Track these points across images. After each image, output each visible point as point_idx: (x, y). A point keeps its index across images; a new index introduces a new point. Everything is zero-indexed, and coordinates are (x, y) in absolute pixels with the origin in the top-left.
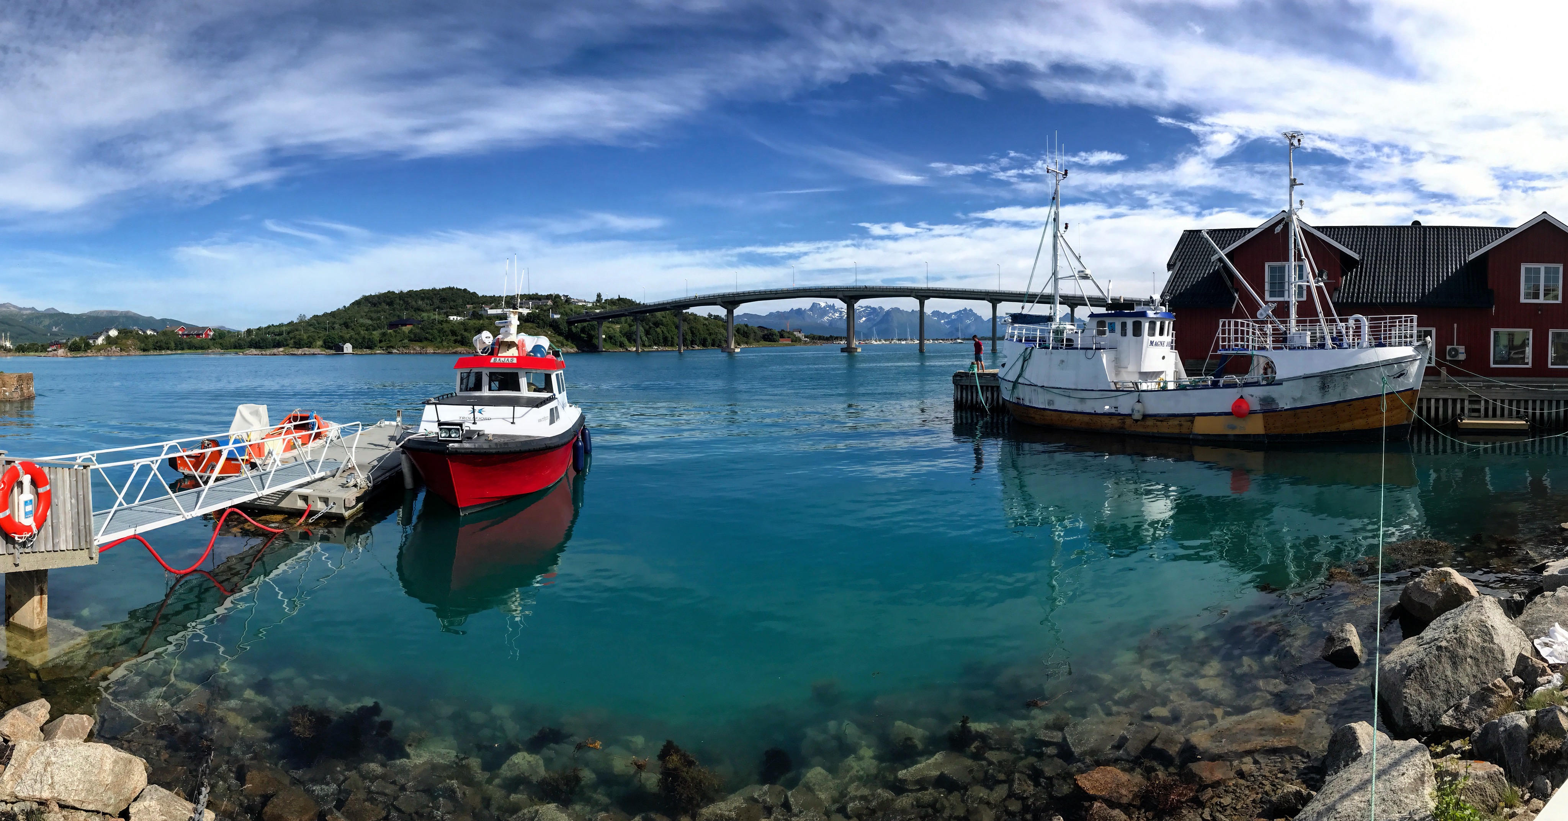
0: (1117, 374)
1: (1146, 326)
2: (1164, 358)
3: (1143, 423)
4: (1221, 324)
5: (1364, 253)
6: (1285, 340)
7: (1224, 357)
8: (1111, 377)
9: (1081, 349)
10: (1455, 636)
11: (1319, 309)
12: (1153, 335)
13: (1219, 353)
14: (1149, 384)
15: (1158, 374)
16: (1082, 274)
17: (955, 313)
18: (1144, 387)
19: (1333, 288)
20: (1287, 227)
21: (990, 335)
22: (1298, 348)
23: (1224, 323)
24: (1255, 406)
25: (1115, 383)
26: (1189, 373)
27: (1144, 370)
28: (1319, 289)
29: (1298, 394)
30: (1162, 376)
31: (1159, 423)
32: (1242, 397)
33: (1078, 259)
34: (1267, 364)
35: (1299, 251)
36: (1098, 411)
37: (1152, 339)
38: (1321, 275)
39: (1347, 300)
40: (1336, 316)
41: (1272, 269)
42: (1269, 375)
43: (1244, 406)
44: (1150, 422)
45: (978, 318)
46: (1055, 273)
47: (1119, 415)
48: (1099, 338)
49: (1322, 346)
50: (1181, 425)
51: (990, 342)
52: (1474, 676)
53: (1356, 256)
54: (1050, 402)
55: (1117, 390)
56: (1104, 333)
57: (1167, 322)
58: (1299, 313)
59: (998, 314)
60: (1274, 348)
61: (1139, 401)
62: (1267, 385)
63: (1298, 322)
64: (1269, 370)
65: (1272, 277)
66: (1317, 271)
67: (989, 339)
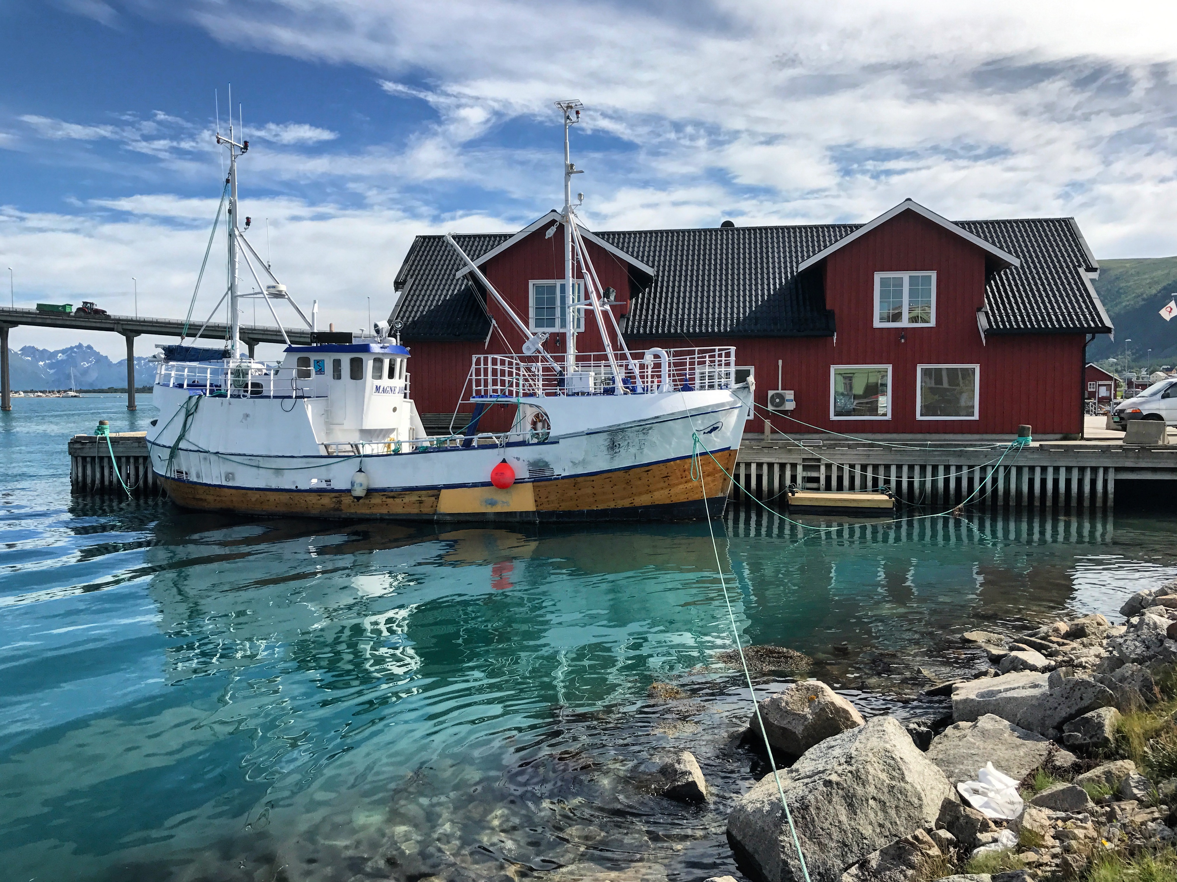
0: (329, 432)
1: (369, 365)
2: (395, 410)
3: (367, 501)
4: (474, 360)
5: (658, 267)
6: (561, 382)
7: (480, 407)
8: (319, 437)
9: (275, 397)
10: (849, 768)
11: (606, 340)
12: (380, 377)
13: (472, 400)
14: (374, 446)
15: (387, 432)
16: (273, 291)
17: (63, 352)
18: (367, 450)
19: (621, 314)
20: (561, 229)
21: (125, 385)
22: (578, 394)
23: (478, 360)
24: (522, 472)
25: (326, 447)
26: (430, 431)
27: (367, 426)
28: (605, 314)
29: (579, 456)
30: (393, 436)
31: (390, 501)
32: (504, 461)
33: (267, 269)
34: (537, 416)
35: (578, 262)
36: (301, 487)
37: (378, 382)
38: (607, 295)
39: (638, 331)
40: (626, 351)
41: (539, 289)
42: (540, 431)
43: (508, 473)
44: (376, 500)
45: (101, 360)
46: (232, 288)
47: (333, 491)
48: (302, 382)
49: (610, 391)
50: (421, 502)
51: (126, 396)
52: (881, 826)
53: (650, 271)
54: (229, 476)
55: (329, 456)
56: (308, 375)
57: (399, 360)
58: (578, 348)
59: (136, 354)
60: (548, 395)
61: (360, 471)
62: (538, 444)
63: (578, 359)
64: (539, 425)
65: (538, 301)
66: (601, 291)
67: (122, 391)
